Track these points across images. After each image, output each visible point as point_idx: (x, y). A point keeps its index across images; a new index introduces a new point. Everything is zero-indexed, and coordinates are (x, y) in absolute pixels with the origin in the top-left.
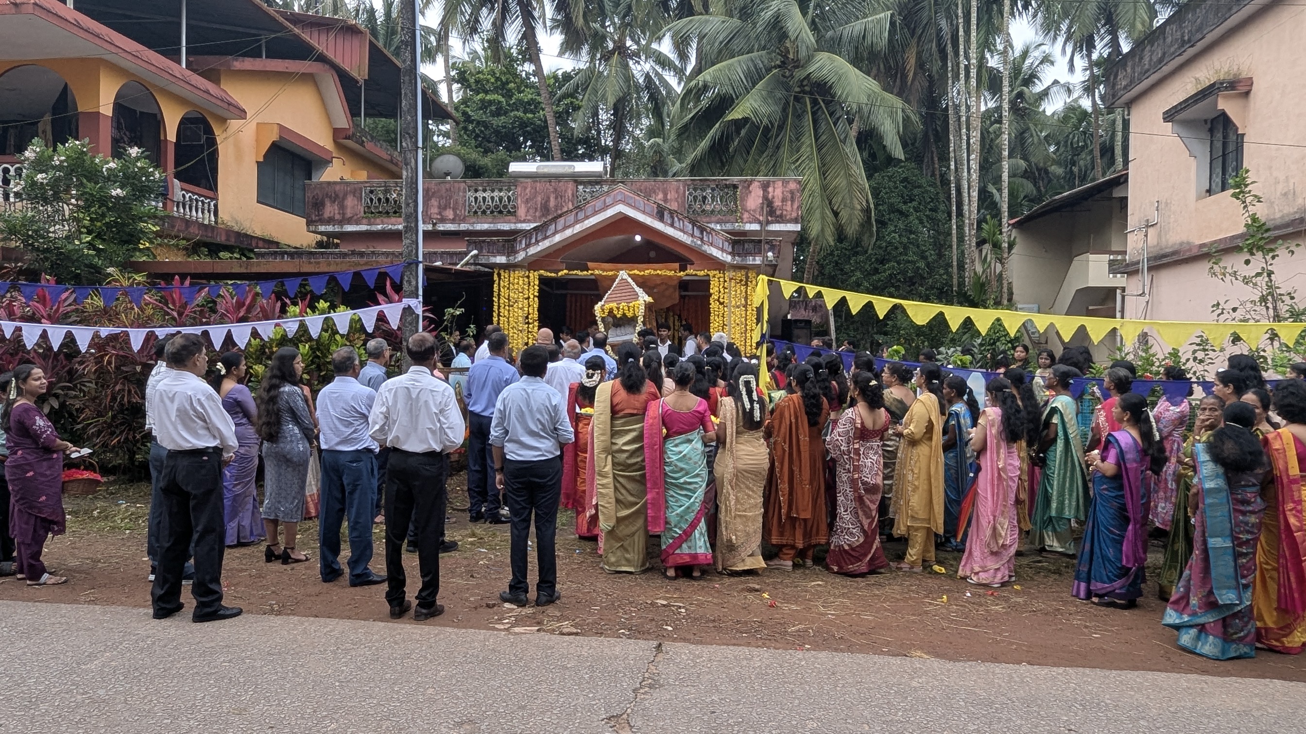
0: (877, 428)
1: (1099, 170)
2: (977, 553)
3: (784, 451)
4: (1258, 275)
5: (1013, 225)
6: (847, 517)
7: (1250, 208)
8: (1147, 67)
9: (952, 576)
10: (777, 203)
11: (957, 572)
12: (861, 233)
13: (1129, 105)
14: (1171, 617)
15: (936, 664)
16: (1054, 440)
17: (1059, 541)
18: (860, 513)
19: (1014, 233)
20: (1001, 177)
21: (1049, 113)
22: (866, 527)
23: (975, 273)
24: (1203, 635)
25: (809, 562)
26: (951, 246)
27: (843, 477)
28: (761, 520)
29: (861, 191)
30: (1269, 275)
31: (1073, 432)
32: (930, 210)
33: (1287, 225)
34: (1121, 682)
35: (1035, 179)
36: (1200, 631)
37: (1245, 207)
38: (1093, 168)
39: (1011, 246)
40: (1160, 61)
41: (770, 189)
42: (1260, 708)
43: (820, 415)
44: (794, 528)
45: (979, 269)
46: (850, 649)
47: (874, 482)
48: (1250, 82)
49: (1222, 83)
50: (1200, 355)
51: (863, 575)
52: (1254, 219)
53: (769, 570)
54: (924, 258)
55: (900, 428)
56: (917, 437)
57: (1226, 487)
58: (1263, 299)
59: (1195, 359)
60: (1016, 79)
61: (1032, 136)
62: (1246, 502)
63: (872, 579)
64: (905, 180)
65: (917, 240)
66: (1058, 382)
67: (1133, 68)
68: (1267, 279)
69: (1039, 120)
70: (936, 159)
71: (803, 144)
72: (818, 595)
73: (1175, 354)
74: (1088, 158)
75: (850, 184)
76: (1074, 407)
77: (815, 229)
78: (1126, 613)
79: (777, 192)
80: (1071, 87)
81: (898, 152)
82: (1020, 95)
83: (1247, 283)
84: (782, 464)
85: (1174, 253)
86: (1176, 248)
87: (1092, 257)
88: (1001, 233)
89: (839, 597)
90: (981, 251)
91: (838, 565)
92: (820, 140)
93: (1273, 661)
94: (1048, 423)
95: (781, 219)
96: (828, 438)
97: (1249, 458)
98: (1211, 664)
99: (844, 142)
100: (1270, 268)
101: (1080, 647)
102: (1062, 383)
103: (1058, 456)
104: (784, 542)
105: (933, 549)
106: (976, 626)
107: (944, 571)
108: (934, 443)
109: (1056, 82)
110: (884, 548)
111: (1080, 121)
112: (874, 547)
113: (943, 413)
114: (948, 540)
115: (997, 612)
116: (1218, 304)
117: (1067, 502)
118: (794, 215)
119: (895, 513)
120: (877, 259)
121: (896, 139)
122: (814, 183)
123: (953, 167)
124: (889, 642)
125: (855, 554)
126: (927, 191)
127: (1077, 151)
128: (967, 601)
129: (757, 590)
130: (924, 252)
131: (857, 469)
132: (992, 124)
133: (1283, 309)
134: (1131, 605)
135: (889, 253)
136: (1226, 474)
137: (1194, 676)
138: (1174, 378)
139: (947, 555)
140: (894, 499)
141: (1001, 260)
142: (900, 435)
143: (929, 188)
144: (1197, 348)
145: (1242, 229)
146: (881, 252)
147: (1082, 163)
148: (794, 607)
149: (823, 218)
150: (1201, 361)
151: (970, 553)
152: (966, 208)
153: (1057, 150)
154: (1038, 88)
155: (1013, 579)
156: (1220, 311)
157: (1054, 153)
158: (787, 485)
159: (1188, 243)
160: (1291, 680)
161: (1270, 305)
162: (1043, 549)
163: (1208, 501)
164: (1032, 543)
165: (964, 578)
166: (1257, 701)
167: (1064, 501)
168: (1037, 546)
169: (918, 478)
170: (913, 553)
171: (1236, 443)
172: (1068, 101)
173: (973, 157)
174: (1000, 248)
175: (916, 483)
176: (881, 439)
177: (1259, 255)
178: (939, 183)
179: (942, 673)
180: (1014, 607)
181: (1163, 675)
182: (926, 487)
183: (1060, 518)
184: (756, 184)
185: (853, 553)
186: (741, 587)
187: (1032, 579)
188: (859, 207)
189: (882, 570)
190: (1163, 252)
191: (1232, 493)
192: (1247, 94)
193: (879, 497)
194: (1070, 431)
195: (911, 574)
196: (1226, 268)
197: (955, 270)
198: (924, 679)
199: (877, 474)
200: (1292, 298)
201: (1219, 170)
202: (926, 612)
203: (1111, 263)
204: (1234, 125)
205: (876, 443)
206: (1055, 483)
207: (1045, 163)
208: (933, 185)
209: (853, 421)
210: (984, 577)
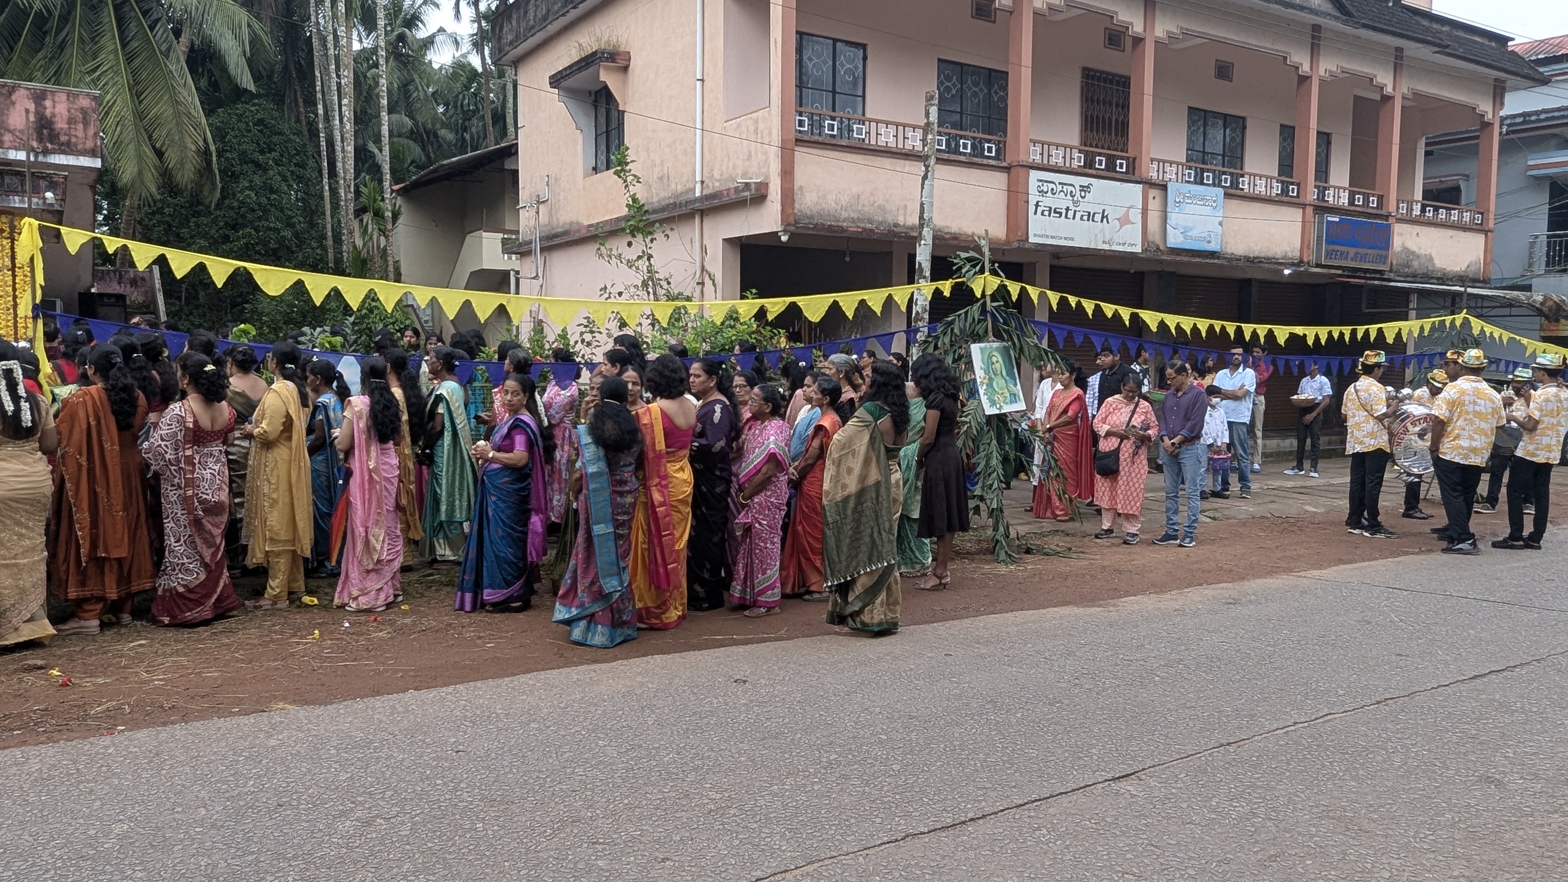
0: (217, 428)
1: (491, 138)
2: (354, 575)
3: (80, 466)
4: (639, 258)
5: (398, 191)
6: (180, 549)
7: (631, 188)
8: (532, 23)
9: (326, 606)
10: (61, 124)
11: (332, 601)
12: (200, 186)
13: (516, 63)
14: (561, 613)
15: (302, 713)
16: (441, 433)
17: (451, 549)
18: (198, 541)
19: (399, 201)
20: (380, 131)
21: (436, 66)
22: (208, 560)
23: (355, 247)
24: (593, 625)
25: (126, 618)
26: (324, 214)
27: (170, 496)
28: (43, 568)
29: (197, 126)
30: (649, 259)
31: (461, 421)
32: (296, 165)
33: (663, 209)
34: (513, 688)
35: (423, 141)
36: (589, 622)
37: (626, 186)
38: (485, 137)
39: (395, 216)
40: (545, 18)
41: (48, 103)
42: (642, 685)
43: (134, 415)
44: (102, 573)
45: (359, 243)
46: (185, 718)
47: (216, 499)
48: (628, 56)
49: (603, 53)
50: (588, 337)
51: (206, 623)
52: (635, 200)
53: (60, 638)
54: (291, 226)
55: (248, 427)
56: (272, 437)
57: (607, 470)
58: (645, 284)
59: (583, 341)
60: (396, 16)
61: (417, 89)
62: (624, 482)
63: (219, 626)
64: (260, 122)
65: (280, 202)
66: (443, 365)
67: (518, 23)
68: (647, 264)
69: (424, 71)
70: (300, 101)
71: (101, 48)
72: (139, 659)
73: (563, 336)
74: (481, 124)
75: (177, 114)
76: (462, 393)
77: (127, 172)
78: (521, 616)
79: (59, 107)
80: (458, 38)
81: (247, 81)
82: (401, 38)
83: (630, 267)
84: (77, 485)
85: (566, 233)
86: (567, 227)
87: (485, 234)
88: (383, 200)
89: (171, 655)
90: (361, 220)
91: (169, 615)
92: (129, 48)
93: (654, 638)
94: (433, 413)
95: (67, 148)
96: (146, 445)
97: (627, 437)
98: (601, 653)
99: (167, 54)
100: (650, 251)
101: (473, 660)
102: (446, 367)
103: (446, 452)
104: (88, 594)
105: (301, 576)
106: (355, 660)
107: (316, 601)
108: (294, 443)
109: (441, 30)
110: (235, 585)
111: (471, 81)
112: (222, 584)
113: (304, 404)
114: (321, 564)
115: (381, 639)
116: (606, 288)
117: (457, 502)
118: (90, 144)
119: (248, 537)
120: (226, 223)
121: (243, 62)
122: (122, 105)
123: (321, 112)
124: (241, 699)
125: (193, 596)
126: (290, 140)
127: (468, 115)
128: (346, 632)
129: (40, 668)
130: (290, 217)
131: (191, 483)
132: (370, 68)
133: (661, 292)
134: (526, 606)
135: (243, 216)
136: (606, 456)
137: (585, 667)
138: (563, 360)
139: (321, 583)
140: (246, 520)
141: (383, 232)
142: (249, 436)
143: (293, 137)
144: (584, 330)
145: (625, 211)
146: (232, 213)
147: (474, 129)
148: (101, 681)
149: (140, 158)
150: (589, 344)
151: (347, 576)
152: (339, 165)
153: (446, 110)
154: (422, 33)
155: (400, 598)
156: (607, 295)
157: (444, 114)
158: (87, 514)
159: (578, 223)
160: (669, 654)
161: (650, 290)
162: (435, 561)
163: (592, 486)
164: (422, 554)
165: (342, 607)
166: (639, 679)
167: (454, 501)
168: (427, 558)
169: (276, 490)
170: (275, 585)
171: (615, 422)
172: (457, 55)
173: (345, 101)
174: (383, 217)
175: (275, 496)
176: (224, 443)
177: (640, 237)
178: (306, 133)
179: (310, 722)
180: (400, 630)
181: (555, 672)
182: (287, 500)
183: (450, 522)
184: (23, 92)
185: (192, 596)
186: (12, 667)
187: (422, 595)
188: (194, 148)
189: (234, 613)
190: (553, 232)
191: (611, 475)
192: (625, 69)
193: (225, 518)
194: (458, 421)
195: (273, 611)
196: (611, 250)
197: (330, 242)
198: (286, 733)
199: (220, 489)
200: (669, 283)
201: (603, 147)
202: (292, 655)
203: (504, 241)
204: (616, 100)
205: (217, 448)
206: (444, 482)
207: (433, 124)
208: (299, 133)
209: (182, 420)
210: (364, 602)
